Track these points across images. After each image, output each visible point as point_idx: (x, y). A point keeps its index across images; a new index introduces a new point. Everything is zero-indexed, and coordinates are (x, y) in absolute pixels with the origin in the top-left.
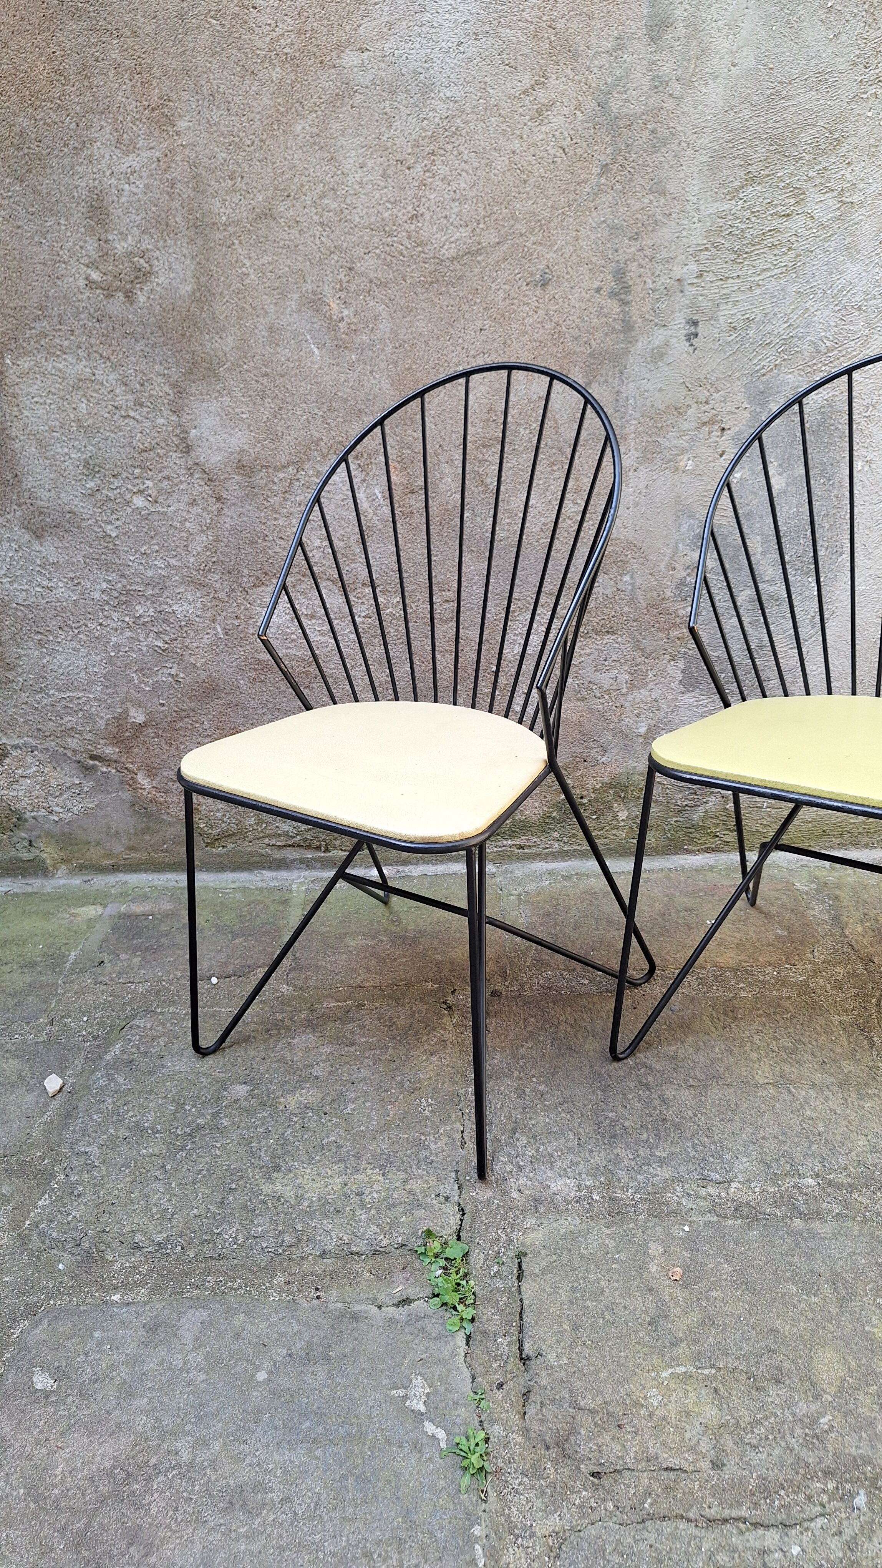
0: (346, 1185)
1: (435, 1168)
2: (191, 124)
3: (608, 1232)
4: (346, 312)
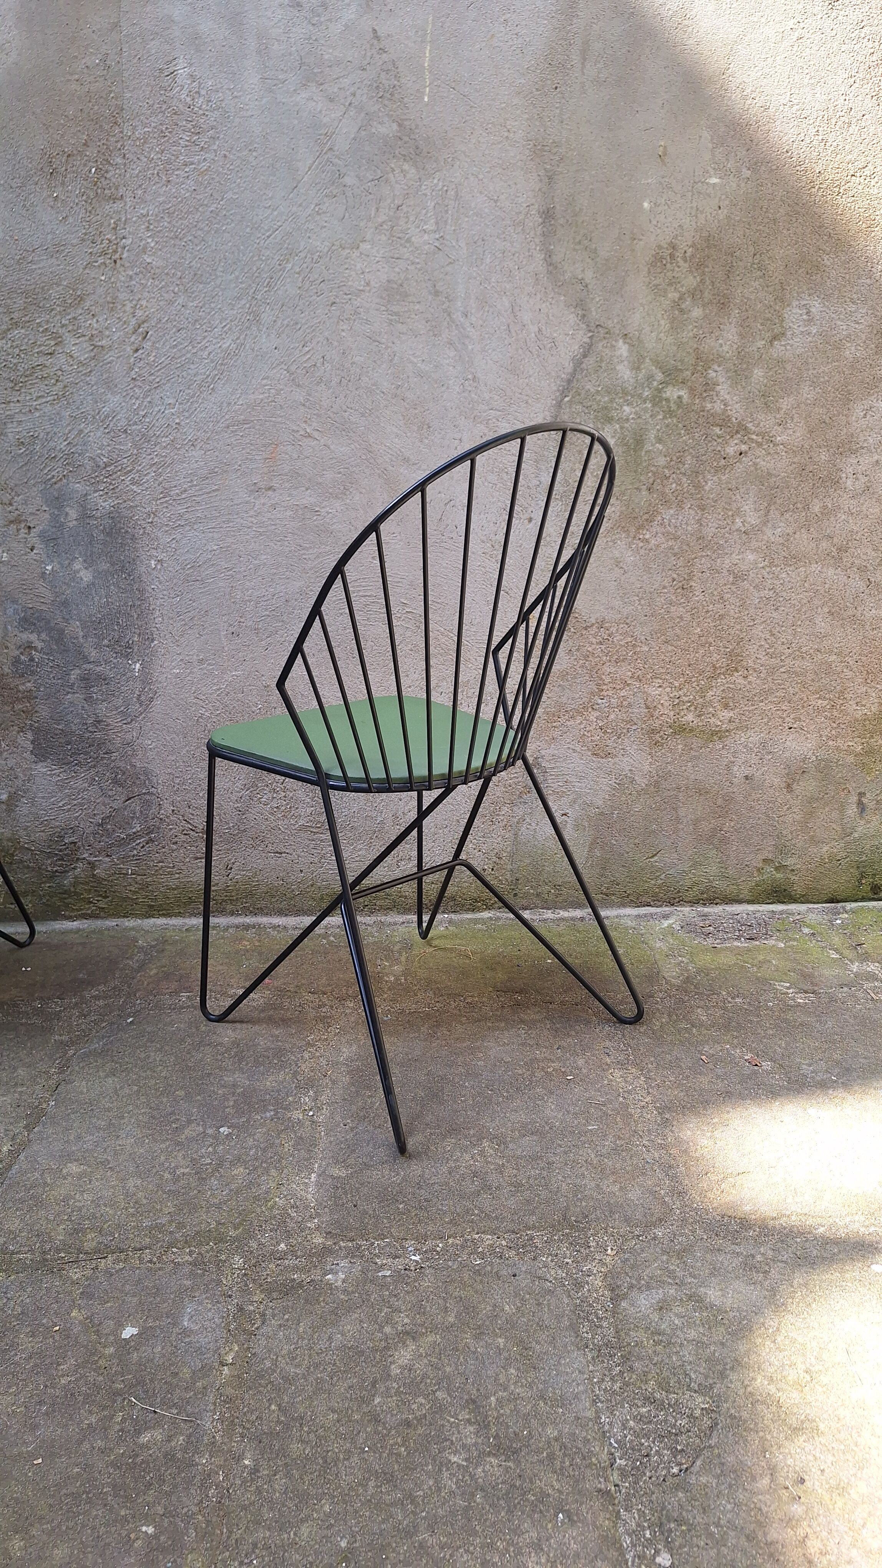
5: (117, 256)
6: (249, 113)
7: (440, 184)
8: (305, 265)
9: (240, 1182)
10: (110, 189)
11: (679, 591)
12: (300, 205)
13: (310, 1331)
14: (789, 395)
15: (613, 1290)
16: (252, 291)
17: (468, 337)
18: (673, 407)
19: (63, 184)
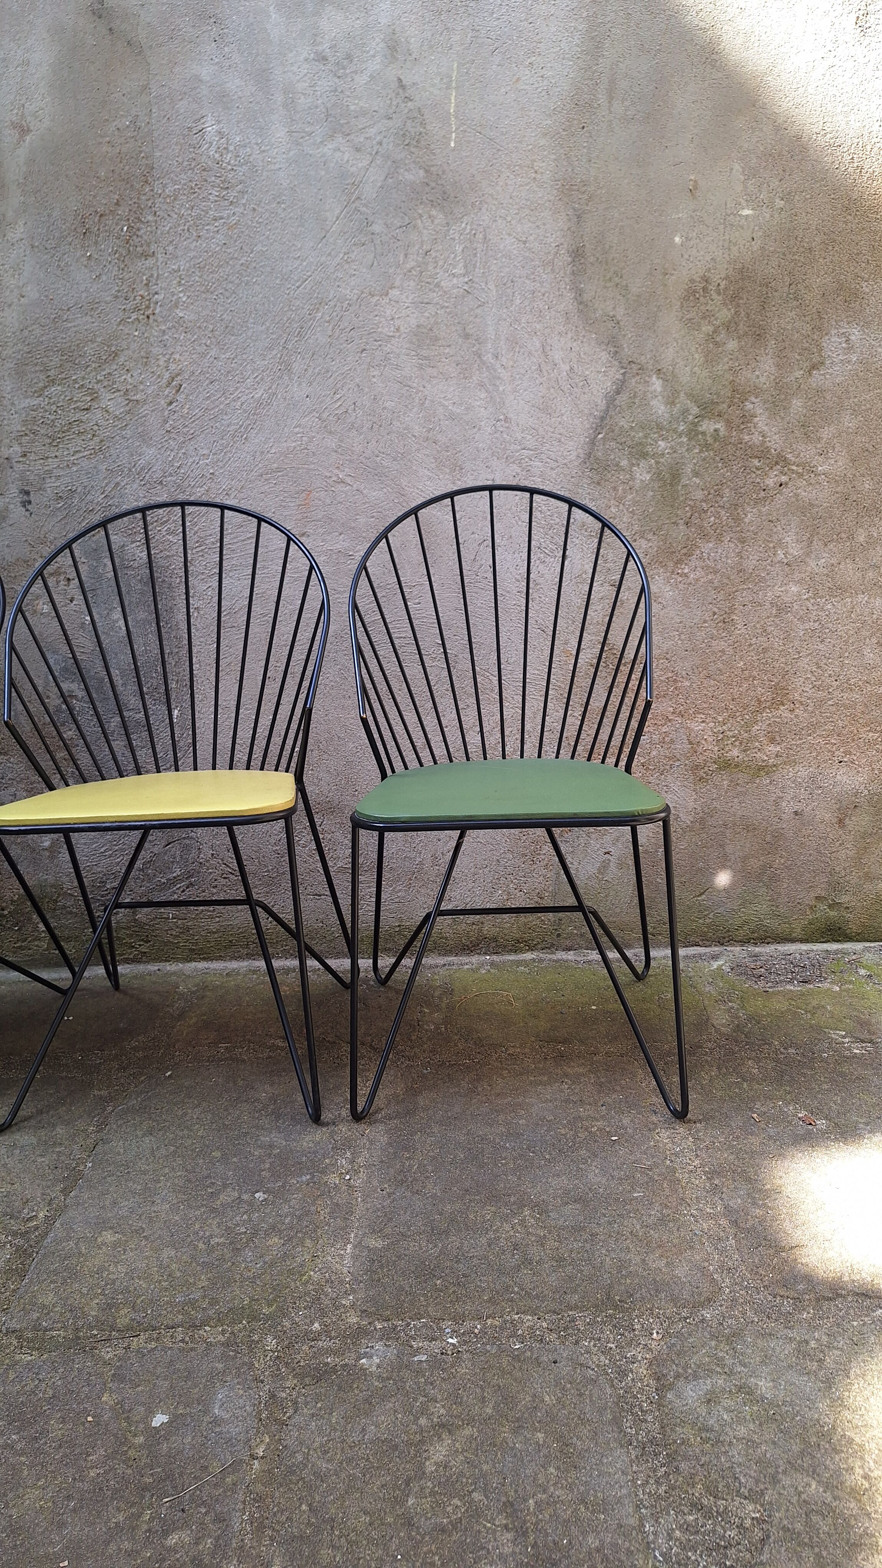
5: (150, 311)
6: (277, 166)
7: (469, 227)
8: (335, 313)
9: (275, 1253)
10: (142, 246)
11: (720, 625)
12: (329, 254)
13: (342, 1422)
14: (829, 424)
15: (658, 1379)
16: (283, 341)
17: (499, 378)
18: (710, 440)
19: (96, 243)
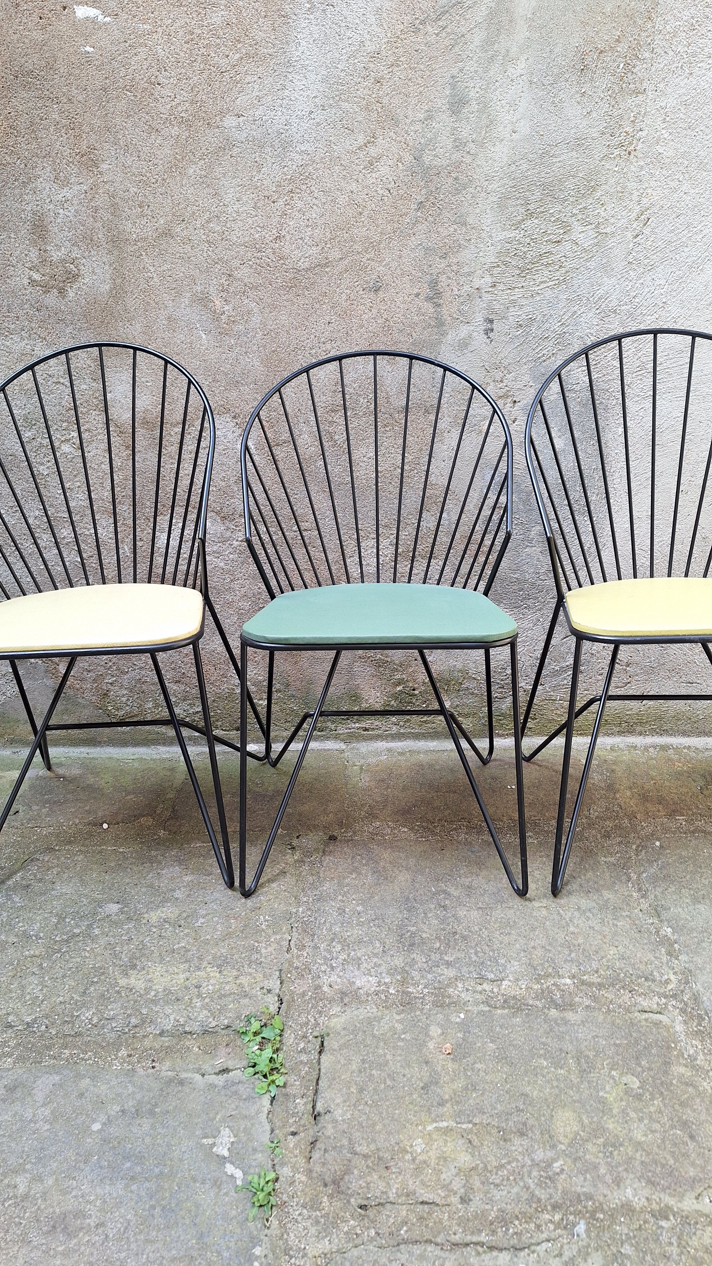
0: (188, 979)
1: (263, 967)
2: (111, 166)
3: (398, 1017)
4: (227, 308)
5: (632, 148)
10: (634, 83)
19: (591, 79)
